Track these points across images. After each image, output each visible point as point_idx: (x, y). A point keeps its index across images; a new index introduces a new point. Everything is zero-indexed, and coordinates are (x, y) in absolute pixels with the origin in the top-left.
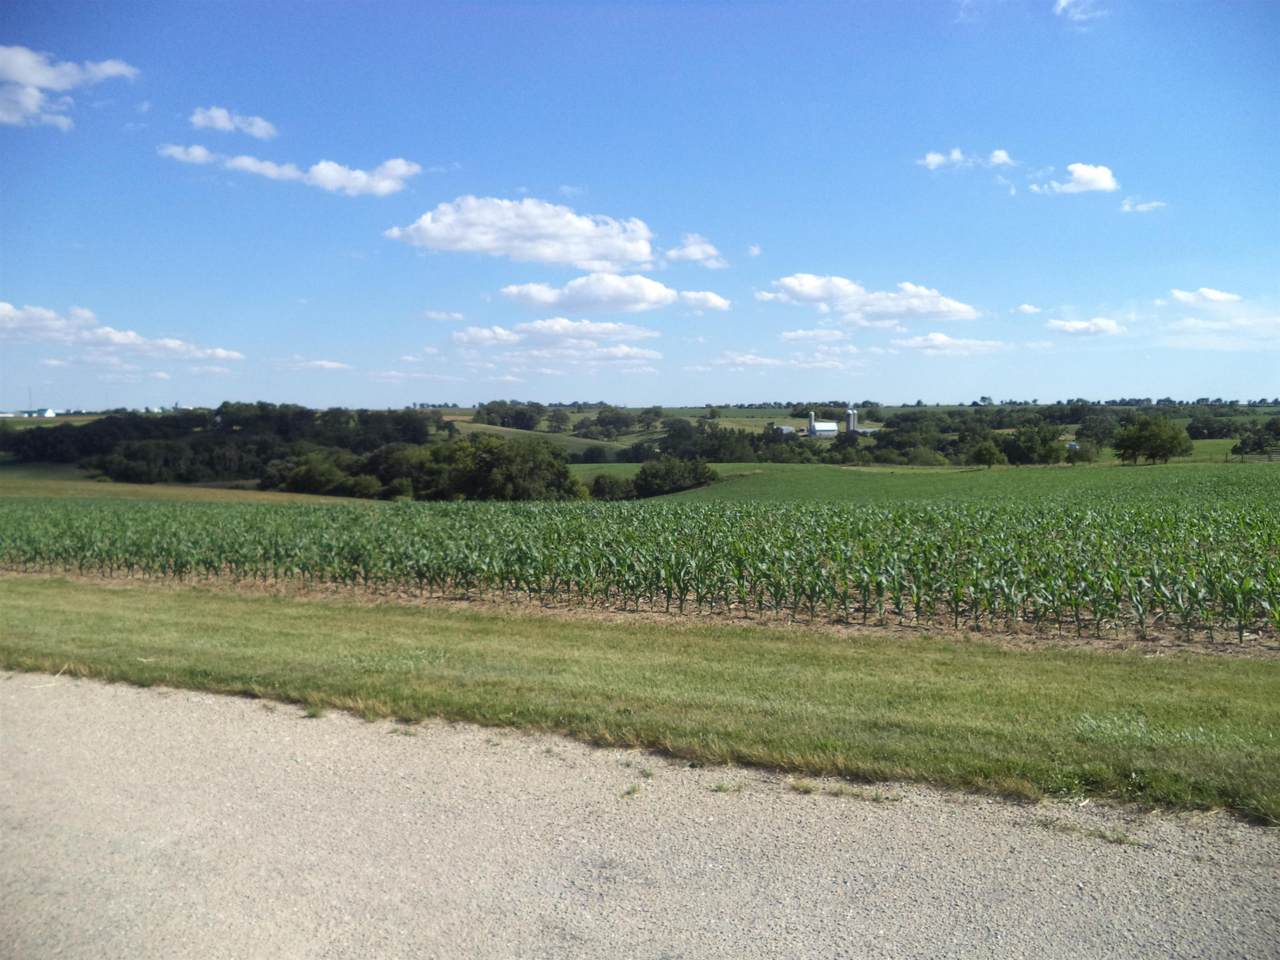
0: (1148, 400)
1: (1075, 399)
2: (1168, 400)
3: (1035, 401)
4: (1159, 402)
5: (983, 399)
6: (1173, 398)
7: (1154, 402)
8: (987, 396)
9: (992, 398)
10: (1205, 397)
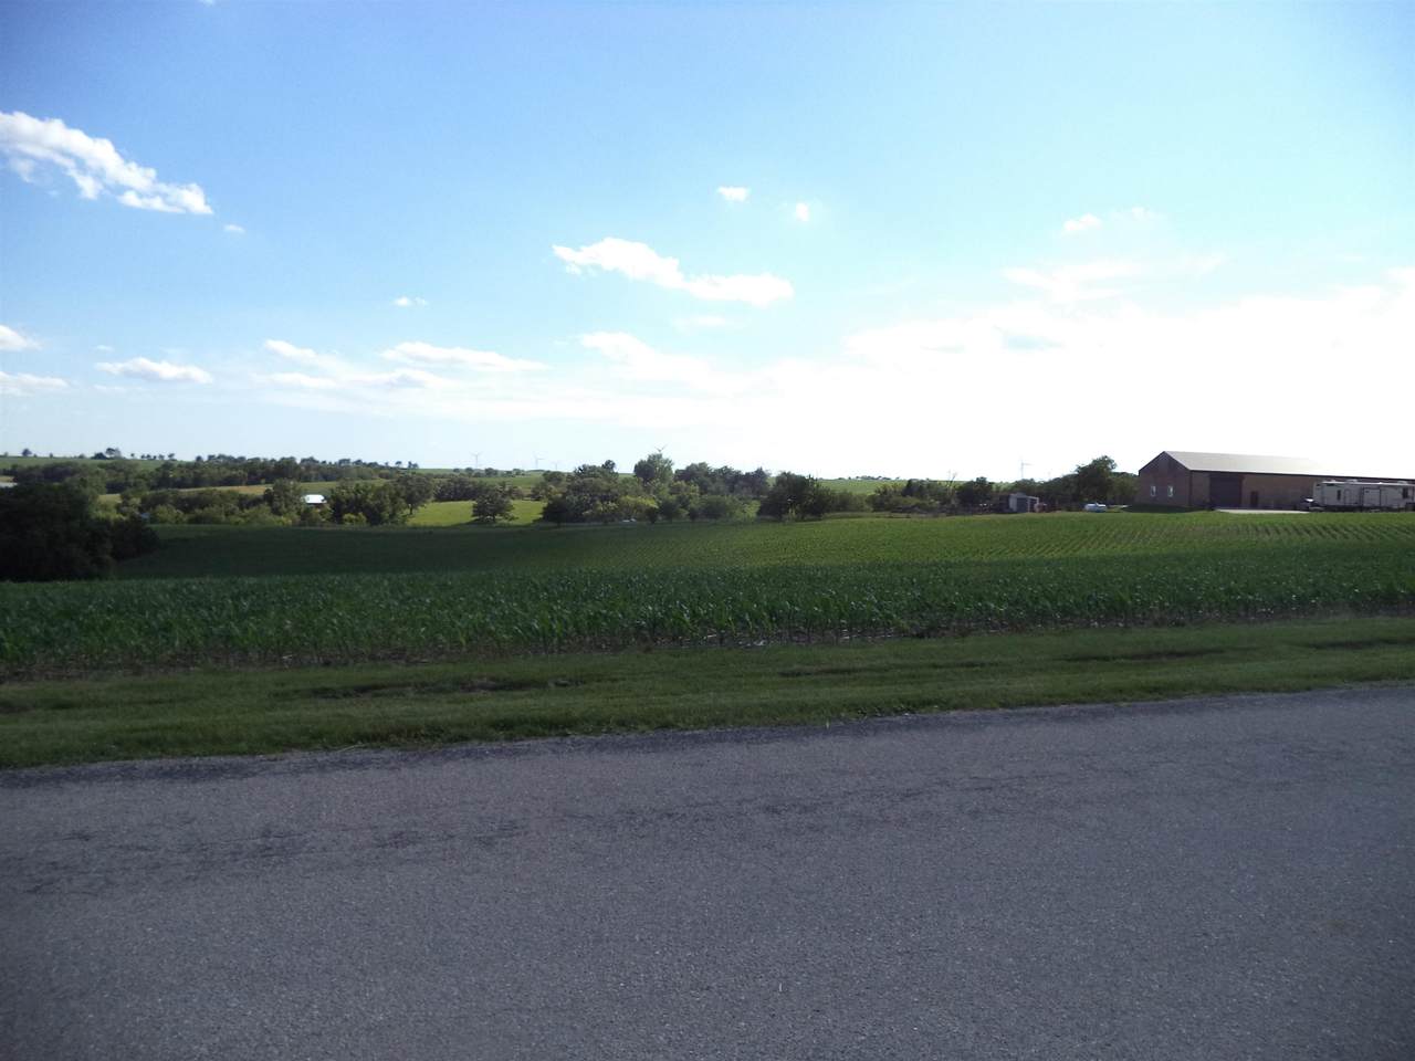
0: (292, 459)
1: (217, 455)
2: (312, 460)
3: (171, 456)
4: (303, 461)
5: (110, 450)
6: (316, 458)
7: (298, 461)
8: (113, 447)
9: (121, 449)
10: (347, 458)
